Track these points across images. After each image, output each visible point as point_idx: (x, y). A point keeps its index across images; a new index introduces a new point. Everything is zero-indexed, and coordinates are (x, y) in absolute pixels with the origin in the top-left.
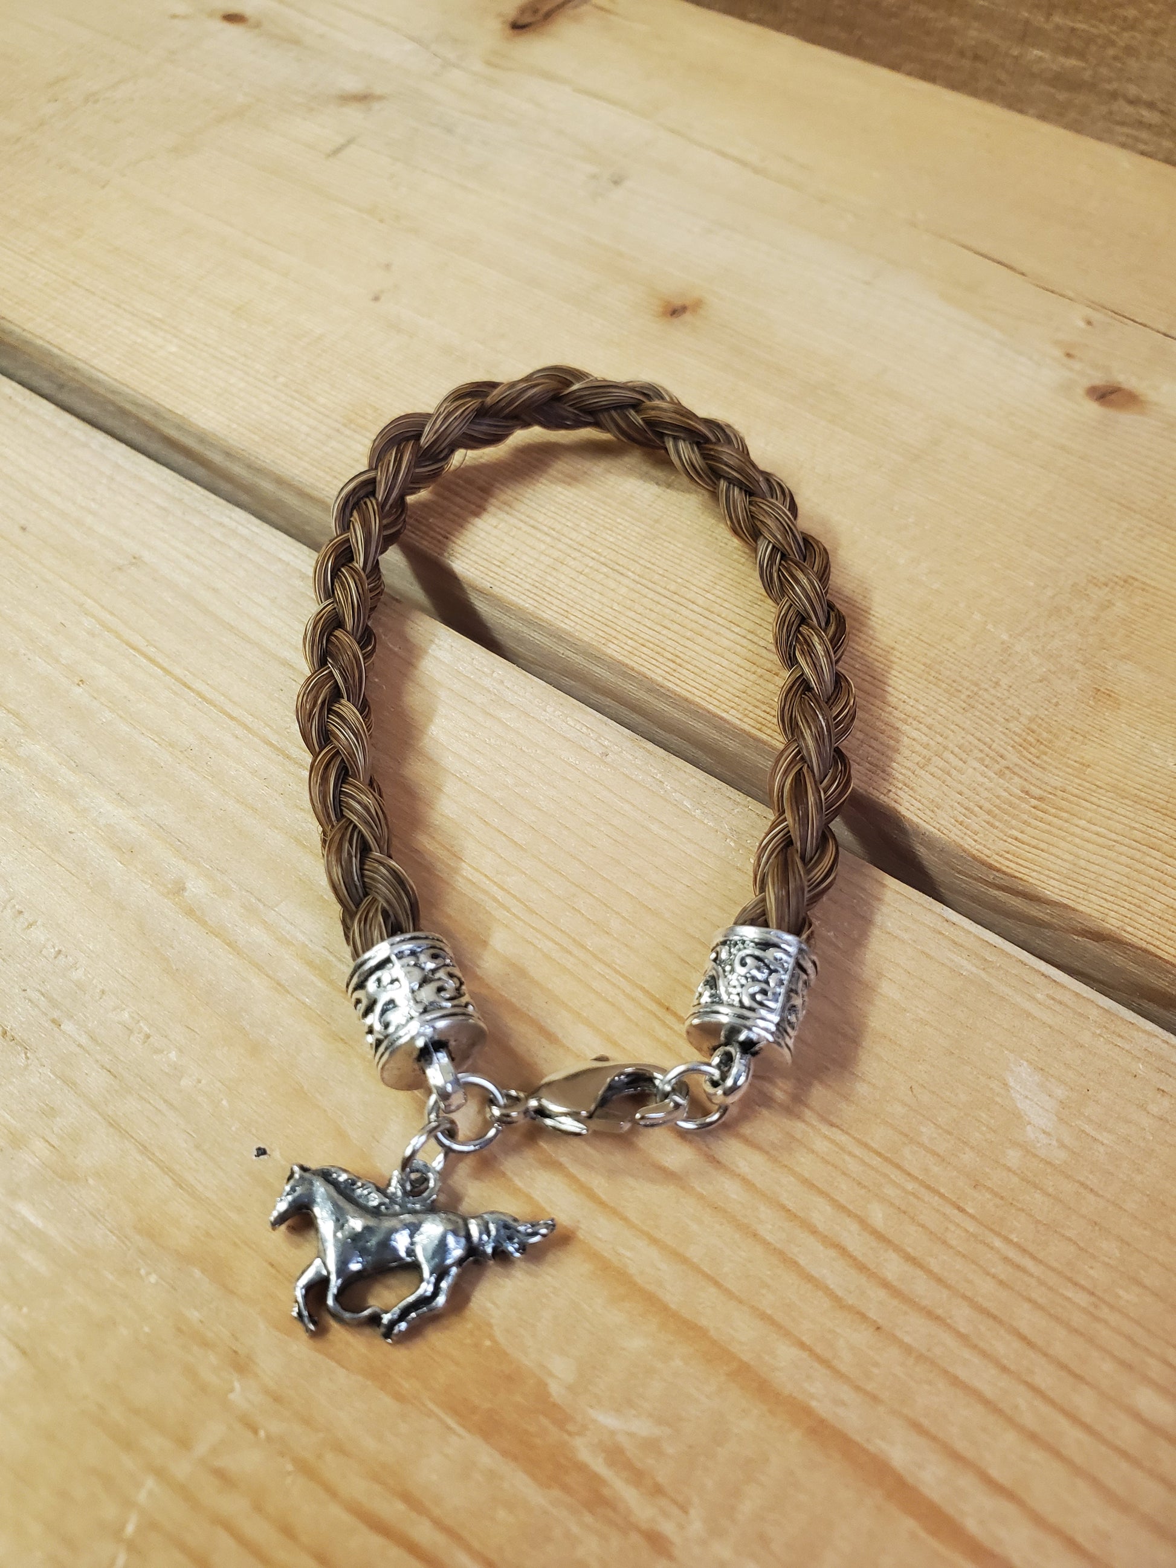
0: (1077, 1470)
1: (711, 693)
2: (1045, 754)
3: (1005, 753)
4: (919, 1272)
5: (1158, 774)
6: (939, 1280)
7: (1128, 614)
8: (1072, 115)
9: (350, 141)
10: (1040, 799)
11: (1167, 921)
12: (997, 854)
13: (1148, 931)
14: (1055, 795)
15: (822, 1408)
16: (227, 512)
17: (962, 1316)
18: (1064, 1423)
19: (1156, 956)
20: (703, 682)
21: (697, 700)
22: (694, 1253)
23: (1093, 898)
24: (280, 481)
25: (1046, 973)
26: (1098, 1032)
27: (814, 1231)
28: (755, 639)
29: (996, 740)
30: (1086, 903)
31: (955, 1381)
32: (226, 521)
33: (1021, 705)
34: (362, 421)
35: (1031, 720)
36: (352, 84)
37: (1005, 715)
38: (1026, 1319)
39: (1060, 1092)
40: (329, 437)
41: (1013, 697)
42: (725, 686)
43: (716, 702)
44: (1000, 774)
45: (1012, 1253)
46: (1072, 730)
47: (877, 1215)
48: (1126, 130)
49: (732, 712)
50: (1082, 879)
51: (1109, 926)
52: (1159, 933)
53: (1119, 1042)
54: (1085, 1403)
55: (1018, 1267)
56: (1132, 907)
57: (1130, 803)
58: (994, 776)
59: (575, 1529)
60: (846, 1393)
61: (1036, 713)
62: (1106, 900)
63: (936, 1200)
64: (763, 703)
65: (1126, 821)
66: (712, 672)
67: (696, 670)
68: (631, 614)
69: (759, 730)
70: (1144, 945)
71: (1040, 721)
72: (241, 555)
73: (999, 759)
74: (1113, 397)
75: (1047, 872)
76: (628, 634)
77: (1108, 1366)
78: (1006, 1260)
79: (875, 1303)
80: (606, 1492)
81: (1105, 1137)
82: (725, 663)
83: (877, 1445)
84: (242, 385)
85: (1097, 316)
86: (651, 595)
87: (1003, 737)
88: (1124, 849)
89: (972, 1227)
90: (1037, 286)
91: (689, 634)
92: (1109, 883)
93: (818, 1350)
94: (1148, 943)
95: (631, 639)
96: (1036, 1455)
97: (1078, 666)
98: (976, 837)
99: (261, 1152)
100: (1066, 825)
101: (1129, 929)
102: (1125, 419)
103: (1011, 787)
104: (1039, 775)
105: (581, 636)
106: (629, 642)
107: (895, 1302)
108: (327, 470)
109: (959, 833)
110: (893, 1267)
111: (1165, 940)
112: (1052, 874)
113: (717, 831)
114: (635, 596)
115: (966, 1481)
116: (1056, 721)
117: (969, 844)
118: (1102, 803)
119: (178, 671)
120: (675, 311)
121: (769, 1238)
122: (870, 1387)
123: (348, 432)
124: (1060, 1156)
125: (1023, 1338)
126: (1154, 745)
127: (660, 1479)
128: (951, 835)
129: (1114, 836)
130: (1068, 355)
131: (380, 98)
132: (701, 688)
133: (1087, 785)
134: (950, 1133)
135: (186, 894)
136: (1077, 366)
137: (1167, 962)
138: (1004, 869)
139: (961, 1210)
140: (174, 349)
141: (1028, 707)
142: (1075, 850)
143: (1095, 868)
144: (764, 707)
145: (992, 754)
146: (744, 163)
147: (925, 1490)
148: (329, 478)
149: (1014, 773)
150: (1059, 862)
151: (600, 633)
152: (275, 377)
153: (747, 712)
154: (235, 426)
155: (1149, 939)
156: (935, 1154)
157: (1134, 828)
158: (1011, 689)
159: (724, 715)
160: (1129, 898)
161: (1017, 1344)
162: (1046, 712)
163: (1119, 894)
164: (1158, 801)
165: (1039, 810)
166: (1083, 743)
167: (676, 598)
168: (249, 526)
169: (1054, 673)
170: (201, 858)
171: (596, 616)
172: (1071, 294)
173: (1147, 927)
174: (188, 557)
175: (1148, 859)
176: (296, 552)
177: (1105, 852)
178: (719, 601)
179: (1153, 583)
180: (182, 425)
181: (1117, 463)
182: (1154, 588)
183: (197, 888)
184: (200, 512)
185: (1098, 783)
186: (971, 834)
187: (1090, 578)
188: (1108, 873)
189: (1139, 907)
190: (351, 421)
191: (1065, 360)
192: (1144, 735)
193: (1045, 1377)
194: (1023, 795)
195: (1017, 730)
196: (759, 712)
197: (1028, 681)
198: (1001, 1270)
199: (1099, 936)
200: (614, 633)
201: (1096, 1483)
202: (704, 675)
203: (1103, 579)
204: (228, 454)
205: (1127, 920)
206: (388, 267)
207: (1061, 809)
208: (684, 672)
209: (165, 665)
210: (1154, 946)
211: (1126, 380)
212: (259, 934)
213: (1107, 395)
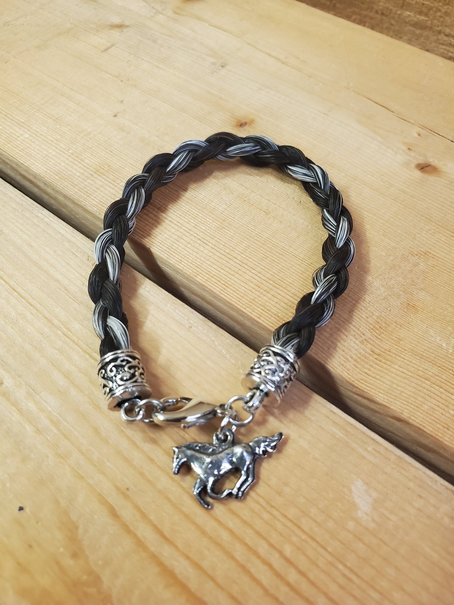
1: (239, 300)
2: (383, 334)
3: (365, 332)
4: (304, 579)
5: (432, 345)
6: (313, 584)
7: (426, 269)
8: (422, 40)
9: (112, 45)
10: (379, 355)
11: (430, 414)
12: (357, 380)
13: (421, 419)
14: (385, 353)
16: (41, 211)
19: (424, 431)
20: (236, 295)
21: (233, 303)
22: (205, 564)
23: (398, 403)
24: (65, 197)
25: (373, 438)
26: (394, 466)
27: (258, 556)
28: (261, 276)
29: (362, 327)
30: (394, 405)
32: (40, 215)
33: (374, 311)
34: (102, 171)
35: (378, 317)
36: (116, 20)
37: (366, 315)
39: (375, 495)
40: (88, 178)
41: (371, 307)
42: (246, 297)
43: (241, 304)
44: (362, 342)
45: (346, 572)
46: (396, 323)
47: (288, 550)
48: (444, 47)
49: (248, 309)
50: (393, 393)
51: (404, 416)
52: (425, 420)
53: (403, 472)
55: (349, 579)
56: (415, 408)
57: (418, 358)
58: (359, 343)
61: (381, 314)
62: (403, 404)
63: (314, 544)
64: (261, 305)
65: (416, 366)
66: (241, 291)
67: (234, 289)
68: (209, 263)
69: (259, 318)
70: (419, 426)
71: (382, 318)
72: (44, 231)
73: (362, 335)
74: (427, 168)
75: (378, 390)
76: (206, 272)
78: (344, 575)
79: (283, 592)
81: (393, 518)
82: (247, 286)
84: (54, 153)
85: (422, 132)
86: (218, 254)
87: (365, 325)
88: (413, 380)
89: (330, 558)
90: (398, 117)
91: (232, 273)
92: (406, 395)
94: (421, 425)
95: (207, 274)
97: (401, 293)
98: (348, 372)
99: (21, 509)
100: (389, 368)
101: (413, 418)
102: (431, 179)
103: (366, 349)
104: (379, 343)
105: (186, 272)
106: (207, 275)
107: (292, 593)
108: (85, 193)
109: (341, 370)
111: (428, 423)
112: (381, 391)
113: (235, 365)
114: (211, 254)
116: (389, 318)
117: (345, 375)
118: (406, 358)
119: (12, 283)
120: (242, 125)
121: (239, 558)
123: (96, 176)
124: (372, 525)
126: (431, 331)
128: (338, 371)
129: (410, 374)
130: (409, 149)
131: (127, 26)
132: (235, 297)
133: (400, 349)
134: (323, 512)
135: (3, 386)
136: (413, 154)
137: (428, 434)
138: (360, 387)
139: (326, 550)
140: (27, 136)
141: (377, 311)
142: (392, 379)
143: (400, 388)
144: (262, 308)
145: (359, 333)
146: (278, 59)
148: (85, 197)
149: (368, 342)
150: (385, 385)
151: (194, 271)
152: (69, 150)
153: (254, 309)
154: (49, 172)
155: (421, 423)
156: (315, 521)
157: (420, 370)
158: (370, 303)
159: (244, 310)
160: (414, 403)
162: (385, 314)
163: (410, 401)
164: (431, 357)
165: (378, 360)
166: (400, 329)
167: (229, 256)
168: (48, 217)
169: (390, 296)
170: (11, 369)
171: (193, 263)
172: (412, 121)
173: (421, 417)
174: (22, 230)
175: (424, 385)
176: (67, 229)
177: (405, 381)
178: (247, 258)
179: (437, 255)
180: (27, 170)
181: (426, 199)
182: (437, 257)
183: (8, 383)
184: (29, 210)
185: (405, 348)
186: (347, 370)
187: (410, 251)
188: (406, 391)
189: (418, 407)
190: (98, 171)
191: (408, 151)
192: (427, 326)
194: (371, 353)
195: (372, 322)
196: (259, 309)
197: (378, 299)
198: (341, 580)
199: (399, 420)
200: (200, 271)
202: (237, 292)
203: (416, 252)
205: (412, 414)
206: (122, 101)
207: (387, 360)
208: (229, 290)
209: (6, 280)
210: (423, 426)
211: (433, 161)
212: (31, 405)
213: (424, 168)
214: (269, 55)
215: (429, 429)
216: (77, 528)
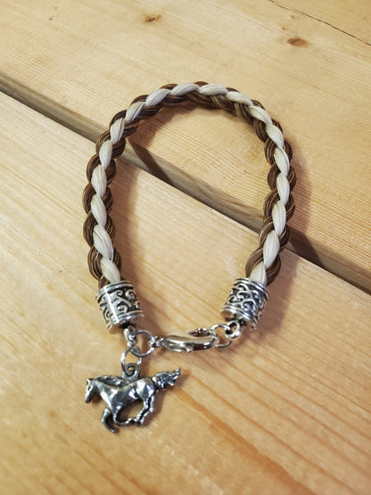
3: (241, 160)
10: (250, 174)
12: (232, 192)
14: (255, 172)
18: (229, 366)
34: (41, 60)
35: (251, 148)
37: (242, 147)
40: (30, 66)
44: (237, 166)
47: (177, 304)
71: (254, 149)
74: (297, 42)
75: (248, 197)
85: (295, 14)
87: (240, 154)
90: (277, 5)
96: (218, 376)
98: (226, 187)
102: (300, 49)
103: (240, 170)
104: (251, 166)
109: (221, 185)
110: (180, 319)
115: (195, 384)
117: (223, 189)
120: (150, 20)
123: (36, 64)
128: (218, 186)
130: (284, 29)
134: (203, 278)
136: (286, 32)
138: (234, 197)
139: (204, 302)
145: (236, 160)
148: (29, 80)
149: (242, 166)
156: (198, 284)
165: (249, 177)
172: (288, 8)
181: (295, 64)
191: (282, 30)
194: (244, 173)
206: (56, 8)
211: (302, 36)
213: (295, 42)
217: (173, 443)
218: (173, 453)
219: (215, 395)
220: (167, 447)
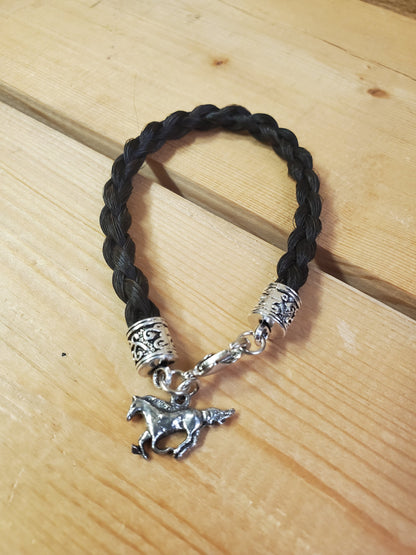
0: (360, 460)
1: (230, 194)
2: (352, 215)
4: (305, 394)
5: (392, 222)
6: (313, 397)
7: (382, 167)
9: (99, 2)
10: (350, 230)
11: (396, 272)
13: (389, 276)
14: (355, 229)
15: (270, 441)
16: (53, 132)
17: (320, 409)
18: (356, 444)
19: (392, 284)
20: (228, 190)
21: (225, 196)
23: (369, 264)
24: (73, 122)
25: (352, 290)
26: (371, 310)
27: (267, 380)
30: (366, 266)
31: (318, 431)
32: (53, 136)
33: (343, 198)
34: (103, 101)
37: (337, 202)
38: (343, 409)
39: (357, 331)
40: (91, 106)
43: (232, 197)
44: (335, 222)
45: (339, 387)
47: (290, 374)
49: (239, 201)
50: (365, 258)
51: (375, 274)
52: (392, 276)
53: (378, 314)
54: (364, 437)
55: (341, 391)
56: (383, 267)
59: (179, 484)
60: (278, 436)
62: (373, 265)
63: (311, 369)
64: (250, 197)
65: (381, 238)
69: (249, 207)
70: (387, 281)
72: (58, 148)
73: (335, 217)
74: (377, 93)
75: (353, 256)
77: (372, 424)
78: (337, 389)
79: (289, 404)
80: (190, 471)
81: (373, 347)
82: (236, 183)
83: (289, 453)
84: (59, 88)
85: (372, 65)
86: (209, 160)
88: (381, 248)
89: (324, 378)
90: (351, 54)
91: (222, 173)
92: (375, 259)
93: (269, 421)
94: (389, 280)
96: (346, 455)
97: (364, 185)
99: (64, 354)
100: (359, 239)
101: (383, 275)
102: (381, 100)
104: (350, 222)
105: (183, 174)
107: (297, 404)
110: (296, 392)
111: (395, 279)
112: (355, 256)
113: (233, 243)
115: (321, 464)
116: (356, 204)
117: (324, 246)
118: (372, 232)
119: (35, 187)
120: (218, 63)
121: (250, 382)
122: (287, 434)
123: (98, 105)
124: (356, 353)
125: (343, 416)
126: (391, 212)
127: (211, 467)
129: (376, 243)
130: (362, 79)
132: (227, 192)
134: (316, 346)
135: (37, 265)
136: (364, 82)
137: (395, 286)
139: (321, 372)
140: (33, 75)
141: (346, 199)
142: (362, 247)
143: (369, 254)
144: (250, 199)
145: (333, 215)
146: (244, 12)
147: (306, 468)
153: (244, 201)
154: (56, 102)
155: (389, 278)
156: (311, 352)
157: (384, 241)
160: (382, 264)
161: (340, 418)
163: (378, 263)
165: (349, 234)
167: (218, 161)
169: (355, 187)
170: (42, 252)
172: (362, 57)
173: (388, 274)
174: (39, 148)
175: (389, 251)
176: (78, 146)
177: (373, 248)
180: (37, 102)
182: (392, 158)
183: (41, 262)
184: (43, 133)
185: (371, 225)
187: (368, 155)
188: (374, 256)
189: (386, 267)
191: (360, 80)
193: (350, 429)
194: (344, 229)
196: (248, 200)
197: (345, 190)
198: (335, 393)
199: (371, 278)
201: (367, 464)
203: (373, 155)
204: (54, 113)
205: (381, 272)
206: (113, 47)
207: (357, 234)
208: (221, 186)
209: (30, 186)
210: (391, 281)
211: (382, 87)
212: (63, 279)
213: (375, 92)
214: (237, 9)
215: (395, 283)
216: (113, 366)
217: (307, 536)
218: (308, 547)
219: (347, 477)
220: (299, 540)
